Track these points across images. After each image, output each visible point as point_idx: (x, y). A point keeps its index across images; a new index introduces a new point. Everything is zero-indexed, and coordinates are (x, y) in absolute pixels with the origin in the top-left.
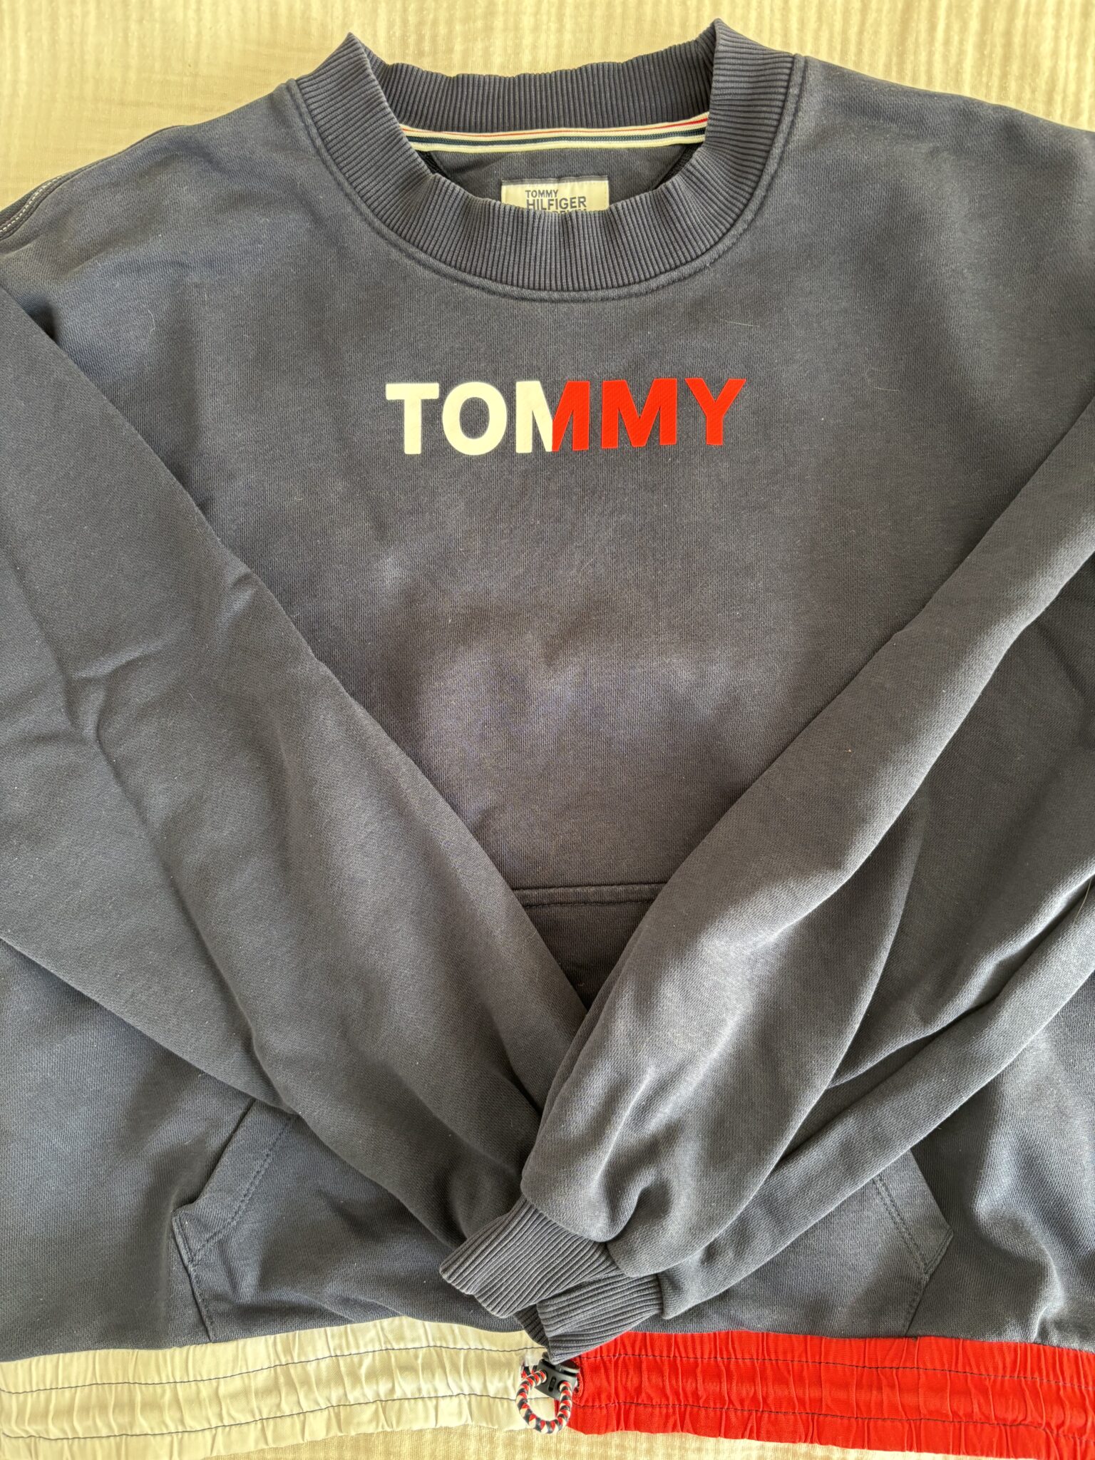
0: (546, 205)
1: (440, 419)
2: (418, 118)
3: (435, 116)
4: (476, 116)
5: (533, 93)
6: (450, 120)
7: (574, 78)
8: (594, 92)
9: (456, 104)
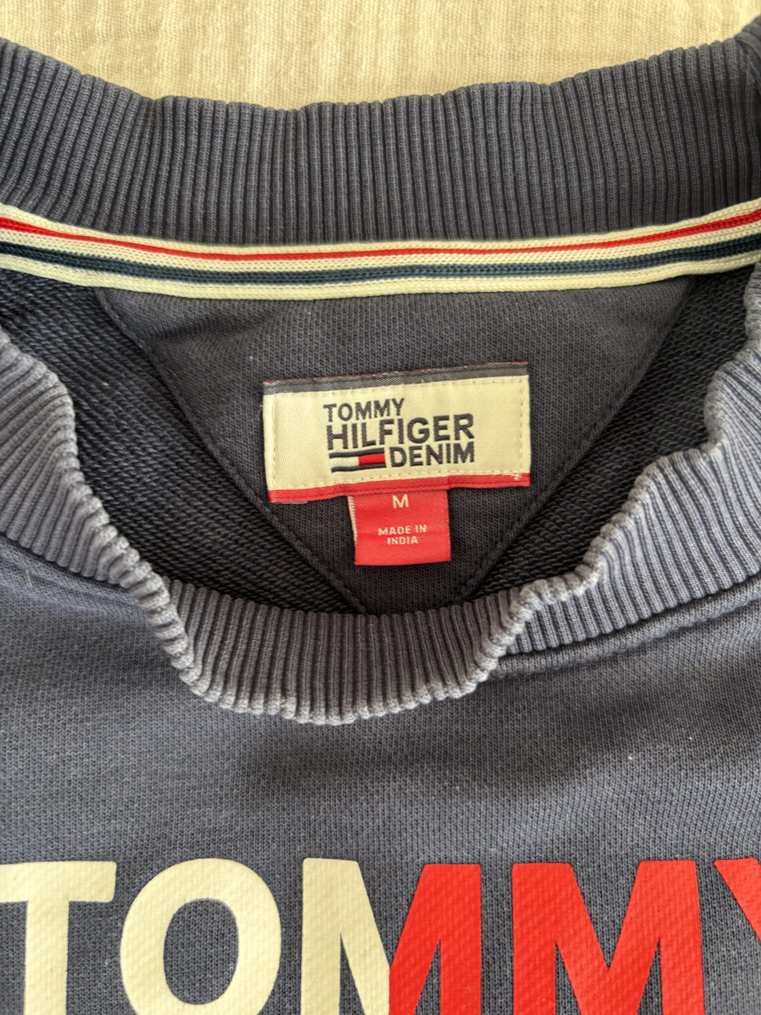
0: (373, 434)
1: (115, 954)
2: (68, 193)
3: (110, 194)
5: (341, 150)
6: (146, 207)
7: (441, 118)
8: (488, 154)
9: (159, 169)
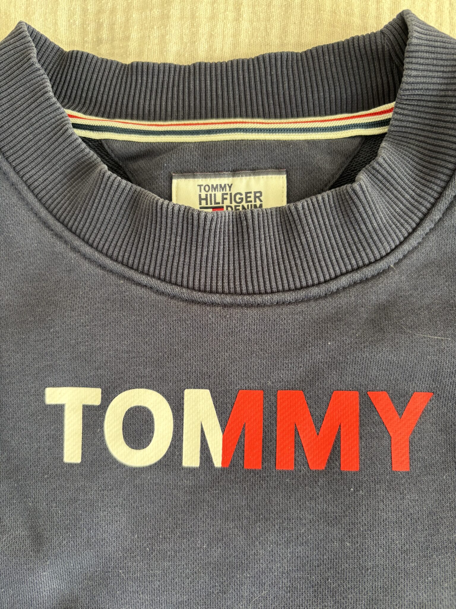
0: (219, 199)
1: (102, 427)
2: (92, 105)
3: (109, 104)
4: (150, 104)
5: (208, 82)
6: (124, 108)
7: (251, 68)
8: (272, 83)
9: (130, 92)
